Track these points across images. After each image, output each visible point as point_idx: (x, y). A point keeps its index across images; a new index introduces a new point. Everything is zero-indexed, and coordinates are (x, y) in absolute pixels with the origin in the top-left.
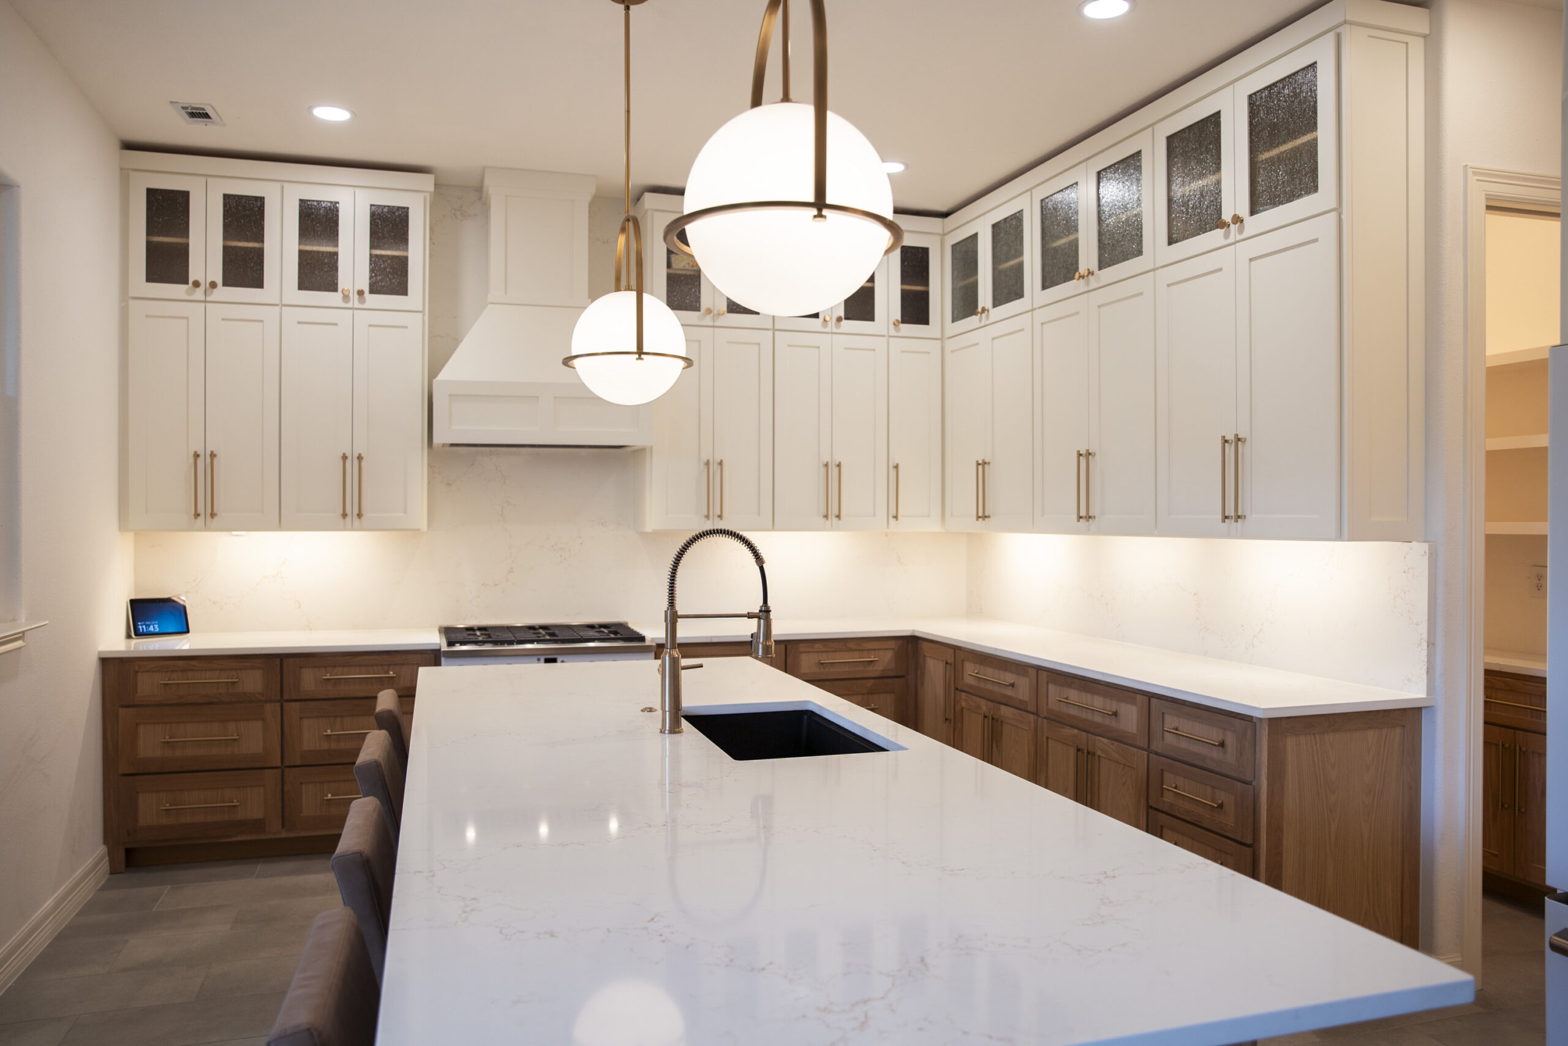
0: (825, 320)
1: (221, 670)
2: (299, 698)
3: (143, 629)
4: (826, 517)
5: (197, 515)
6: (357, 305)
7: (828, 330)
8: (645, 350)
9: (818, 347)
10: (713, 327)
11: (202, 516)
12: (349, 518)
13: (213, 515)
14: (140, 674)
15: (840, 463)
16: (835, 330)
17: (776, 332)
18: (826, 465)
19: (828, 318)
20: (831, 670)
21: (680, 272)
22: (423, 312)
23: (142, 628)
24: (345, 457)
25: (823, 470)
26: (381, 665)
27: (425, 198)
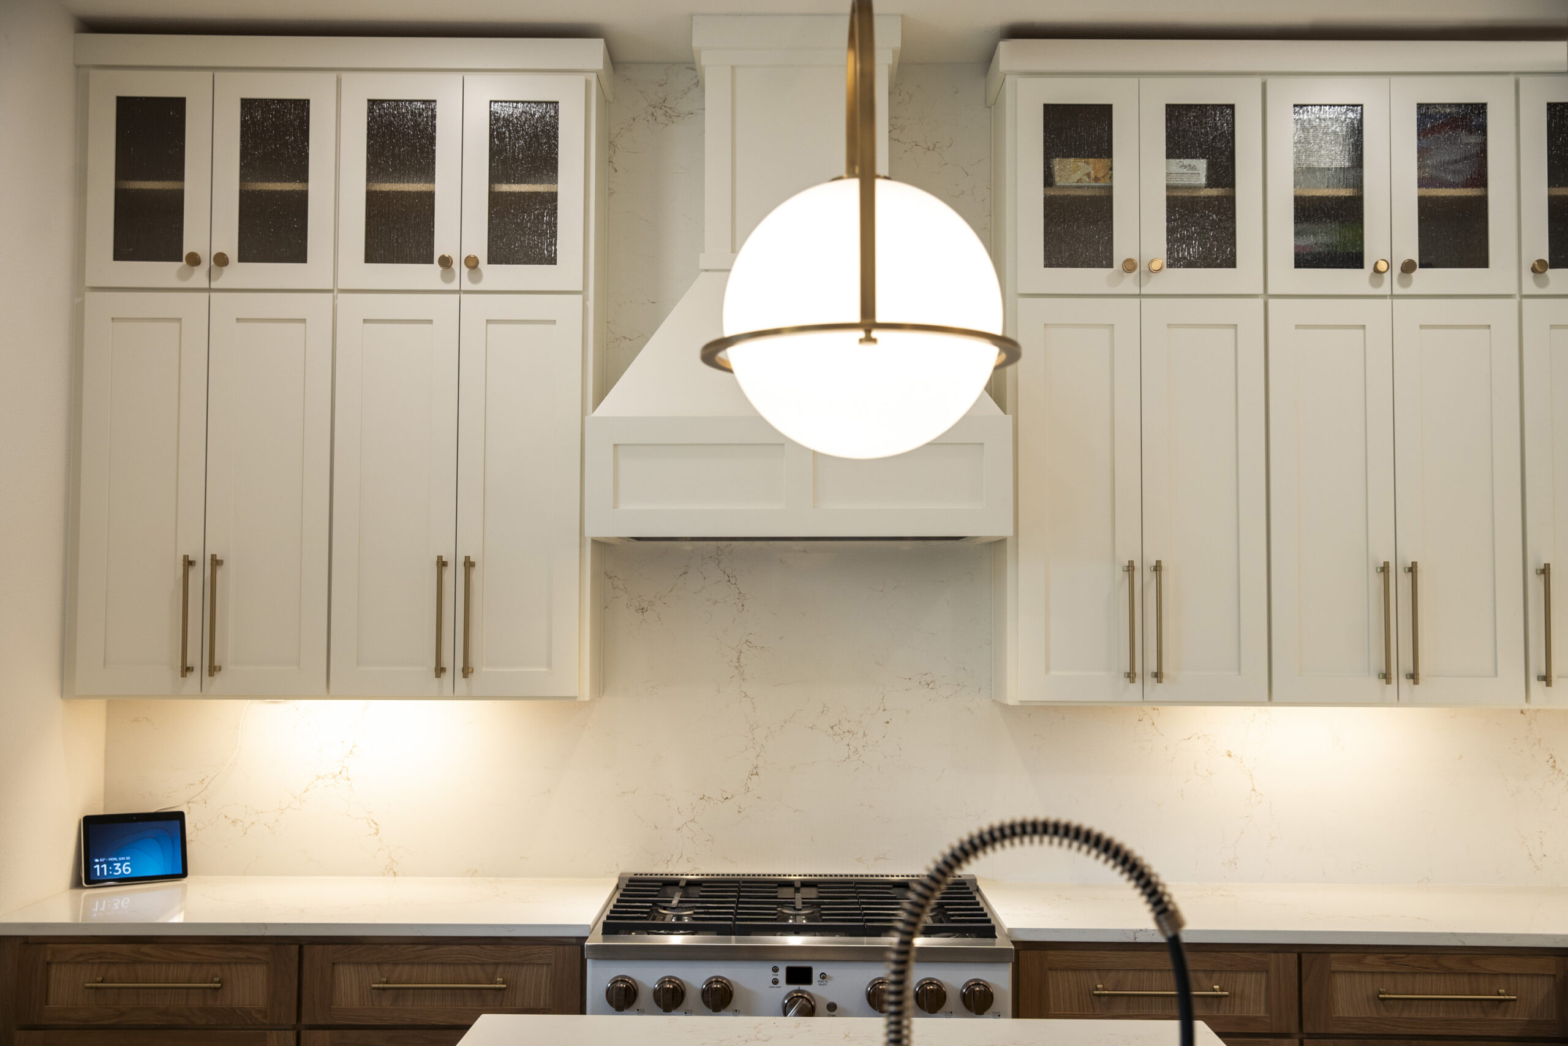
0: (1376, 271)
1: (195, 963)
2: (329, 1022)
3: (102, 870)
4: (1386, 677)
5: (186, 670)
6: (467, 285)
7: (1385, 289)
8: (880, 318)
9: (1364, 327)
10: (1140, 296)
11: (197, 671)
12: (447, 677)
13: (213, 670)
14: (54, 967)
15: (1414, 564)
16: (1398, 290)
17: (1271, 301)
18: (1385, 569)
19: (1383, 266)
20: (1405, 1015)
21: (1072, 193)
22: (583, 292)
23: (100, 868)
24: (442, 564)
25: (1377, 580)
26: (482, 964)
27: (588, 83)
